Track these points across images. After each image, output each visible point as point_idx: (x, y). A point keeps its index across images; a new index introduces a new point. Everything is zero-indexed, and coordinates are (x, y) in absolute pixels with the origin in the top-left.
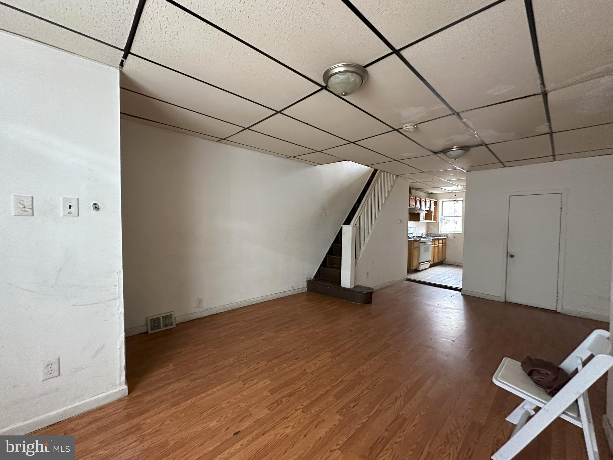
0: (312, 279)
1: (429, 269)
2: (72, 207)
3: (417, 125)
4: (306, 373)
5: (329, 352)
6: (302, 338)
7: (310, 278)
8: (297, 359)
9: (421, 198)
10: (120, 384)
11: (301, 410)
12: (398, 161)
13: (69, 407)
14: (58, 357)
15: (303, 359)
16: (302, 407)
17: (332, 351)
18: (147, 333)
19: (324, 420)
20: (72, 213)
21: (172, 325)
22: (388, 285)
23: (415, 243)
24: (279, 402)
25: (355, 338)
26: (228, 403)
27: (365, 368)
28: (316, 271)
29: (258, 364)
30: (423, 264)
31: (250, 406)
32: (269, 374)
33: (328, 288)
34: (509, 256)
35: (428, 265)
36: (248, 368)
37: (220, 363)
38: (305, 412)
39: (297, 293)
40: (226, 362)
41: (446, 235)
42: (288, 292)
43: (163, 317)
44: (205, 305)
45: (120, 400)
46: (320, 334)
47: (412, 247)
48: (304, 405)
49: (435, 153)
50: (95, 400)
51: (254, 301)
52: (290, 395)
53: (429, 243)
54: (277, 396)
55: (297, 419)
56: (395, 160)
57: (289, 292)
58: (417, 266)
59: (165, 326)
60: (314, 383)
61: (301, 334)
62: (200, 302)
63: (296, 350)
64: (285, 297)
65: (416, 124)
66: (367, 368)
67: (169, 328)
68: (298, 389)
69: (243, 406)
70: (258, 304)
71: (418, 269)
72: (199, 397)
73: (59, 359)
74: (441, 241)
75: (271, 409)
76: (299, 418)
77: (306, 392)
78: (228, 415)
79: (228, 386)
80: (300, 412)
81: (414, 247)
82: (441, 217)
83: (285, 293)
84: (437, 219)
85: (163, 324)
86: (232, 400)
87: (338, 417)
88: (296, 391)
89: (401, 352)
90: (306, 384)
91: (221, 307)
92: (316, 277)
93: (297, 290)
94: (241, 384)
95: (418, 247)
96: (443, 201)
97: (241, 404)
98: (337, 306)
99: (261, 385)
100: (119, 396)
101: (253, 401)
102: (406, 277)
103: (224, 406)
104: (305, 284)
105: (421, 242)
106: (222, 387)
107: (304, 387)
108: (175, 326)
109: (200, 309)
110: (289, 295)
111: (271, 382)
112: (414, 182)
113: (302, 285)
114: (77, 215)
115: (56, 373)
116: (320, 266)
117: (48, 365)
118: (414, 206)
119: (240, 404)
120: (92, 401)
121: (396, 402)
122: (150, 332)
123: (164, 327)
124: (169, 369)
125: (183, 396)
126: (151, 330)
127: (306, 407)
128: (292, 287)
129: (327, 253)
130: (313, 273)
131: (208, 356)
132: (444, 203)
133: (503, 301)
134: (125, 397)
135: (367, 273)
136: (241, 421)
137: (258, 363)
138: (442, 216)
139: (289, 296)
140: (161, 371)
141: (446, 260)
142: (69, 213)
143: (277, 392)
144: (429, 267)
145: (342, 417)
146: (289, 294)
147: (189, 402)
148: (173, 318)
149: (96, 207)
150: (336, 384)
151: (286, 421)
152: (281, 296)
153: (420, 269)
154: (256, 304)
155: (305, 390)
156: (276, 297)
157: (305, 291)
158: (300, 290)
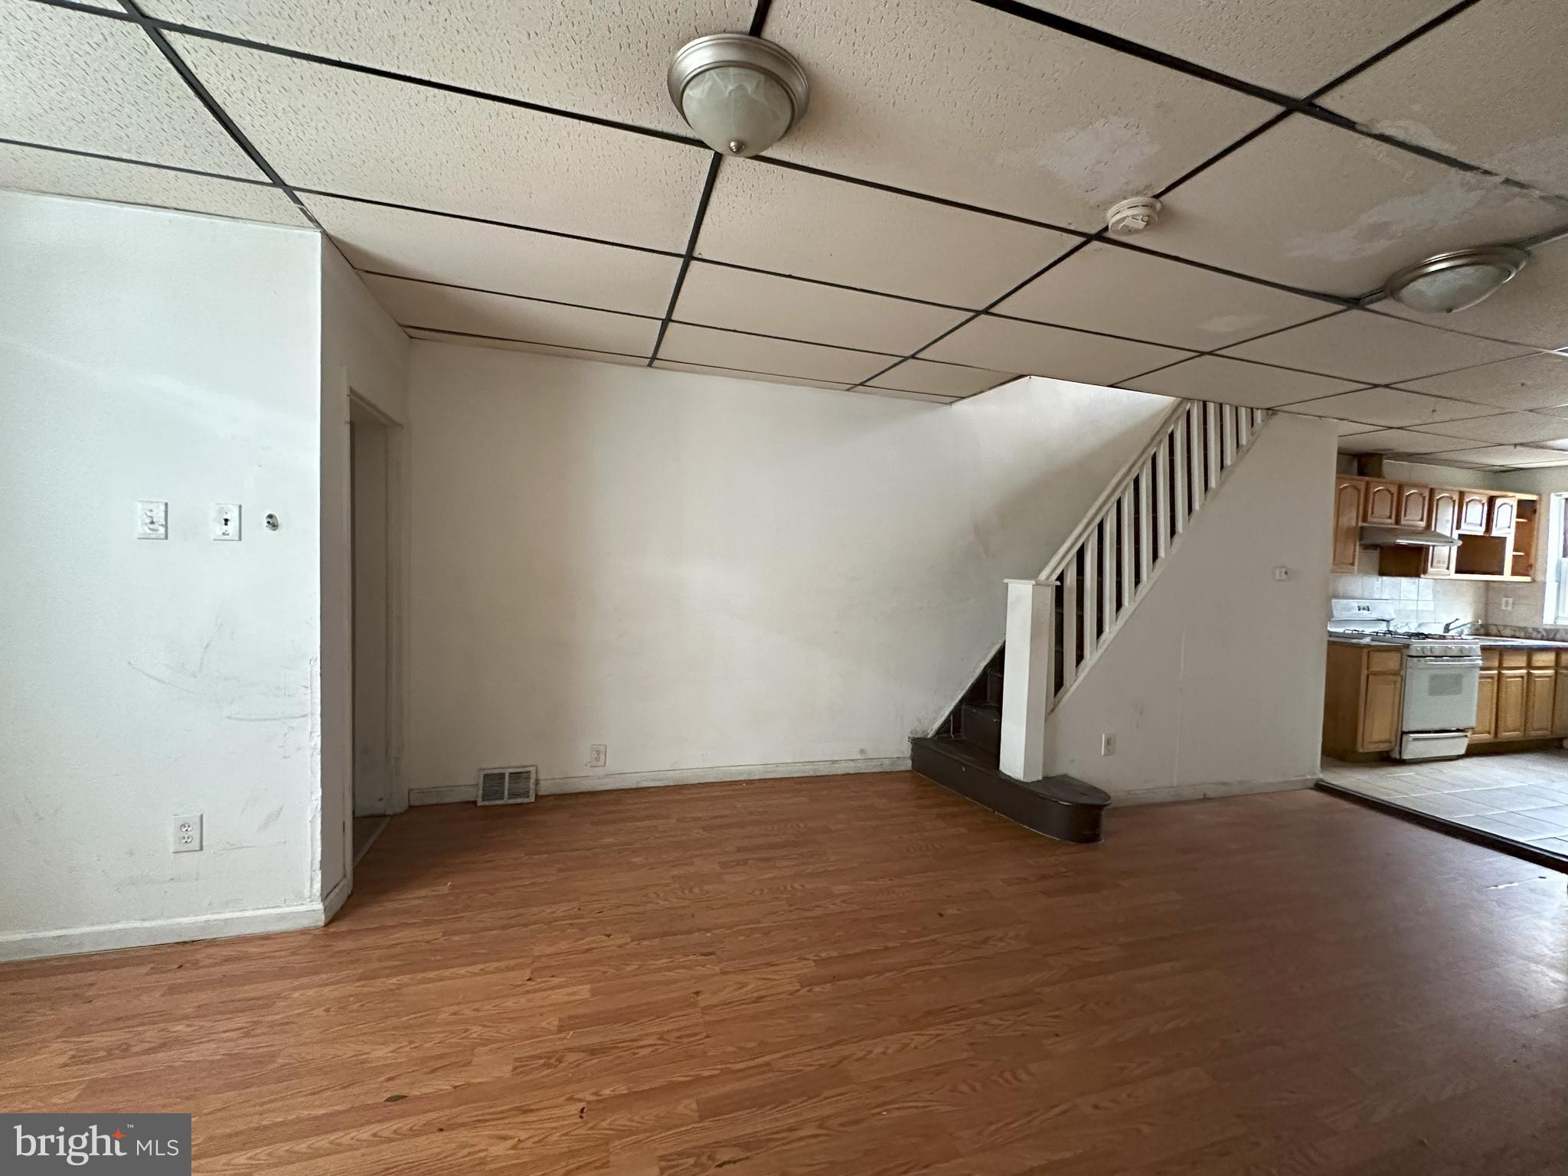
0: (929, 736)
1: (1460, 763)
2: (229, 523)
3: (1162, 198)
4: (693, 1004)
5: (813, 964)
6: (777, 899)
7: (924, 732)
8: (709, 954)
9: (1432, 491)
10: (310, 897)
11: (583, 1105)
12: (1211, 353)
13: (216, 917)
14: (200, 814)
15: (721, 961)
16: (591, 1098)
17: (821, 962)
18: (475, 802)
20: (228, 535)
21: (528, 797)
22: (1210, 794)
23: (1377, 657)
24: (553, 1059)
25: (933, 940)
27: (878, 1050)
28: (947, 713)
29: (607, 938)
30: (1428, 739)
31: (486, 1042)
32: (605, 972)
33: (964, 769)
35: (1456, 747)
36: (579, 940)
37: (535, 910)
38: (584, 1115)
39: (874, 771)
40: (549, 911)
43: (511, 773)
44: (613, 764)
45: (304, 932)
46: (838, 901)
47: (1364, 672)
48: (600, 1095)
49: (1354, 302)
50: (261, 916)
51: (740, 774)
52: (593, 1052)
53: (1464, 661)
54: (566, 1040)
55: (548, 1125)
56: (1202, 354)
57: (852, 764)
58: (1389, 742)
59: (512, 795)
60: (686, 1040)
61: (785, 888)
62: (598, 752)
64: (836, 775)
65: (1157, 196)
66: (884, 1053)
67: (519, 800)
68: (634, 1040)
69: (475, 1035)
70: (749, 782)
71: (1393, 755)
72: (420, 976)
73: (202, 816)
74: (1545, 658)
75: (520, 1070)
76: (555, 1125)
77: (644, 1057)
78: (426, 1045)
79: (497, 971)
80: (574, 1108)
81: (1374, 669)
82: (1560, 564)
83: (837, 765)
84: (1536, 571)
85: (509, 790)
86: (467, 1011)
88: (623, 1045)
89: (1058, 1039)
90: (663, 1035)
91: (648, 774)
92: (941, 734)
93: (875, 762)
95: (1396, 673)
97: (475, 1029)
98: (963, 830)
100: (306, 923)
101: (504, 1031)
102: (1315, 777)
103: (441, 1017)
104: (906, 749)
105: (1413, 653)
106: (481, 970)
107: (653, 1042)
108: (533, 800)
109: (600, 772)
110: (852, 772)
111: (589, 996)
112: (1372, 428)
113: (896, 751)
114: (237, 538)
115: (196, 845)
116: (961, 701)
117: (182, 825)
118: (1392, 521)
119: (470, 1028)
120: (255, 917)
122: (480, 803)
123: (509, 798)
124: (437, 893)
125: (396, 963)
126: (483, 800)
127: (601, 1101)
128: (862, 751)
129: (987, 665)
130: (935, 719)
131: (530, 884)
134: (317, 928)
135: (1108, 742)
136: (434, 1071)
137: (609, 936)
138: (1564, 560)
139: (848, 774)
140: (423, 892)
142: (224, 534)
143: (576, 1029)
144: (1462, 751)
146: (850, 768)
147: (394, 980)
148: (532, 781)
149: (272, 523)
150: (745, 1066)
151: (521, 1119)
152: (824, 770)
153: (1405, 757)
154: (744, 781)
155: (645, 1051)
156: (808, 771)
157: (902, 768)
158: (887, 762)
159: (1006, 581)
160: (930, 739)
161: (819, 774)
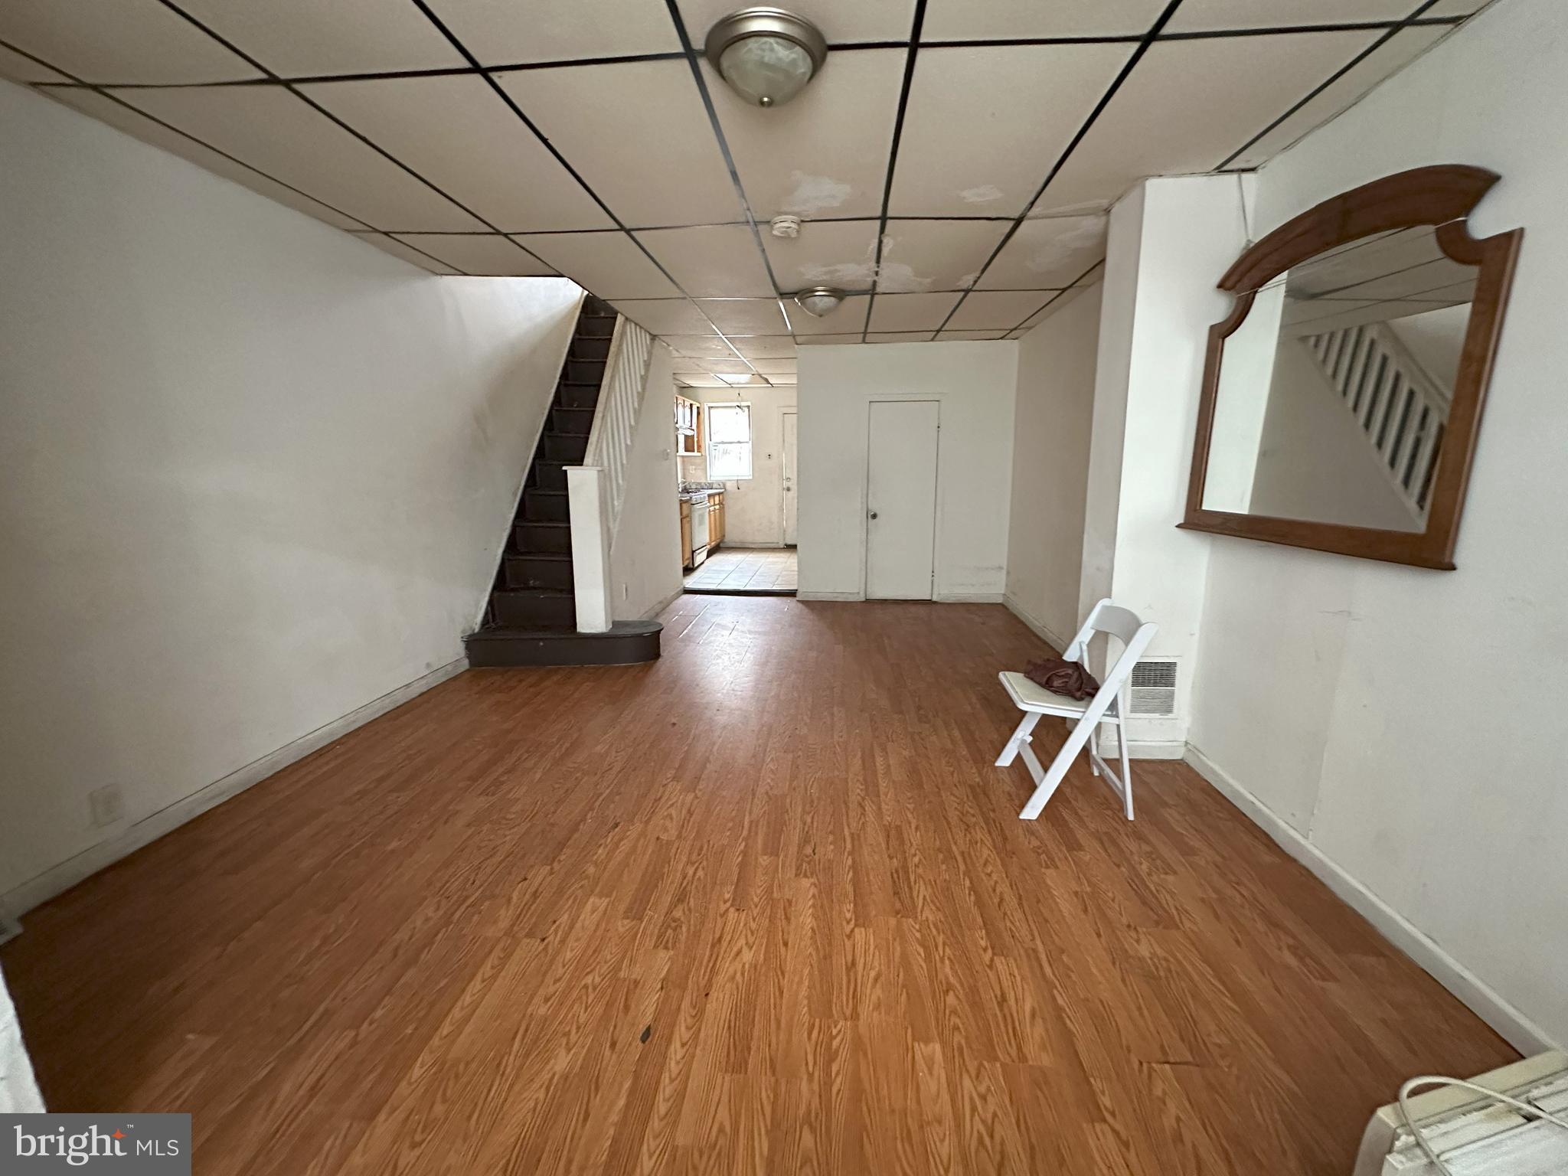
0: (477, 630)
1: (705, 564)
4: (669, 843)
5: (674, 783)
7: (471, 628)
8: (617, 825)
11: (732, 910)
15: (631, 821)
16: (728, 904)
19: (790, 902)
24: (671, 925)
26: (547, 1000)
28: (484, 606)
30: (700, 553)
31: (617, 968)
32: (582, 887)
34: (869, 516)
35: (705, 554)
36: (509, 902)
38: (742, 909)
39: (444, 680)
41: (722, 486)
42: (420, 684)
48: (729, 900)
52: (680, 899)
53: (704, 504)
54: (655, 917)
55: (740, 928)
57: (423, 682)
58: (692, 558)
60: (704, 851)
62: (107, 800)
63: (592, 809)
64: (414, 699)
68: (684, 878)
69: (597, 980)
71: (691, 566)
72: (435, 1042)
74: (717, 498)
75: (670, 945)
76: (742, 925)
77: (706, 874)
78: (581, 1021)
79: (501, 968)
80: (732, 914)
82: (709, 445)
83: (411, 688)
84: (703, 449)
86: (552, 989)
87: (806, 883)
88: (684, 885)
90: (690, 862)
92: (486, 625)
93: (443, 671)
94: (528, 947)
95: (688, 516)
96: (710, 408)
97: (589, 980)
99: (588, 918)
101: (608, 958)
102: (683, 586)
103: (542, 1011)
104: (462, 650)
105: (693, 502)
106: (483, 981)
107: (693, 869)
108: (17, 930)
109: (116, 829)
111: (608, 900)
112: (679, 355)
113: (452, 654)
116: (492, 592)
119: (583, 983)
121: (865, 810)
124: (198, 1054)
125: (374, 1075)
127: (734, 900)
128: (428, 665)
129: (505, 552)
130: (477, 614)
132: (712, 411)
133: (864, 599)
135: (626, 590)
136: (627, 1008)
137: (525, 879)
138: (711, 443)
139: (422, 694)
140: (164, 1076)
141: (726, 540)
143: (646, 908)
144: (705, 558)
145: (812, 877)
146: (423, 687)
151: (725, 944)
152: (401, 698)
153: (696, 565)
155: (700, 873)
156: (388, 705)
157: (462, 669)
158: (449, 668)
159: (564, 468)
160: (478, 633)
161: (398, 705)
